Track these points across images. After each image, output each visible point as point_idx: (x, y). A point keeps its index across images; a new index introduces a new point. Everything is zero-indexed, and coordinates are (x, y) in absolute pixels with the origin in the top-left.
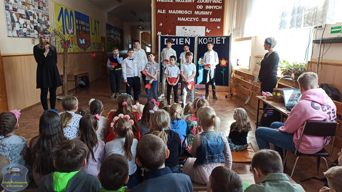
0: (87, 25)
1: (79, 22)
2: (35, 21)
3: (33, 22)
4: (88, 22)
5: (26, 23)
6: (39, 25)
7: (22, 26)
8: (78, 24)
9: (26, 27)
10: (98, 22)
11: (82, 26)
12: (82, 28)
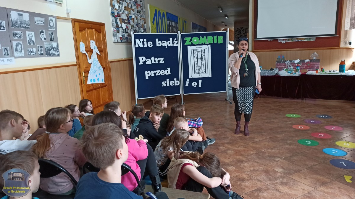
0: (176, 25)
1: (169, 23)
2: (135, 25)
3: (133, 27)
4: (177, 23)
5: (127, 28)
6: (137, 29)
7: (125, 31)
8: (169, 26)
9: (128, 32)
10: (185, 22)
11: (173, 26)
12: (172, 29)
